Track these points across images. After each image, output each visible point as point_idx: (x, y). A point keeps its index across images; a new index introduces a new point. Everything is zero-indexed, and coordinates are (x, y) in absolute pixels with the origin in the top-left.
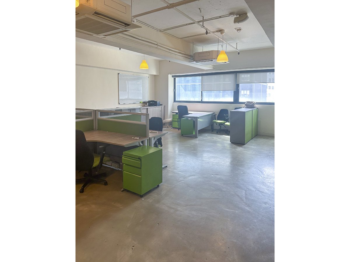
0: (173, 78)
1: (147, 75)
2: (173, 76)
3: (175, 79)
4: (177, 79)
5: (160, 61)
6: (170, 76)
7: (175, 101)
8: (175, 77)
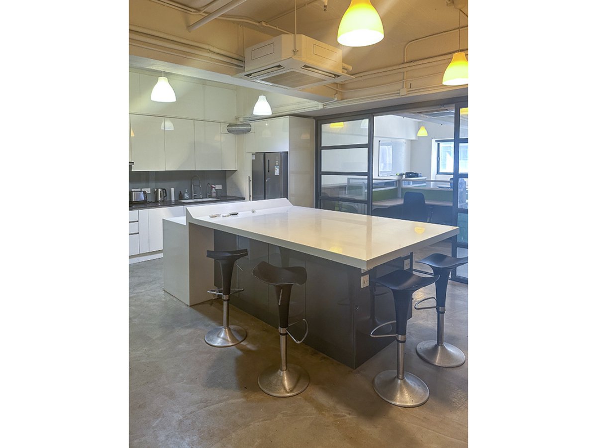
0: (437, 143)
1: (404, 141)
2: (436, 141)
3: (438, 144)
4: (442, 144)
5: (419, 122)
6: (433, 141)
7: (438, 173)
8: (438, 142)
